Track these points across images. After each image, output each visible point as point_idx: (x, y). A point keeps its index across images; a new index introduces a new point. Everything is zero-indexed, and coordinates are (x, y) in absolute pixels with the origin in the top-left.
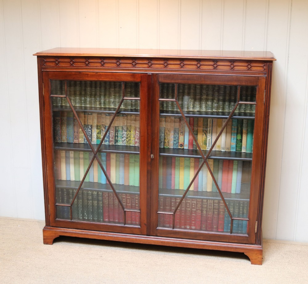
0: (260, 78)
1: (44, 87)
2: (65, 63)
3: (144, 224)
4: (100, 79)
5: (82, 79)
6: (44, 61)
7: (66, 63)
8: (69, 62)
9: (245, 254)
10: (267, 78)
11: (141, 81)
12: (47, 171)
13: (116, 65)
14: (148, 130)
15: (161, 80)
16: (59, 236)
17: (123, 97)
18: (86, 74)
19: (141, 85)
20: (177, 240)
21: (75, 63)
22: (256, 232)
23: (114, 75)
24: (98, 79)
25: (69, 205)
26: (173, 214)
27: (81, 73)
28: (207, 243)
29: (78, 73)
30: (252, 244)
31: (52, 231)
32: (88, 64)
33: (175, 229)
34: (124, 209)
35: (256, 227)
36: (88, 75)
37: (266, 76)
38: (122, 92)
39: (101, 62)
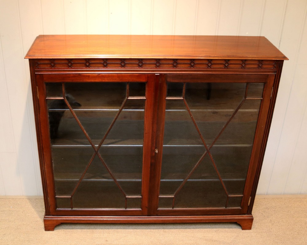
0: (269, 76)
1: (39, 91)
2: (62, 65)
4: (103, 81)
5: (82, 81)
6: (38, 63)
7: (64, 65)
8: (66, 64)
9: (238, 223)
10: (277, 76)
11: (147, 81)
12: (46, 169)
13: (120, 65)
14: (153, 128)
15: (169, 80)
17: (128, 98)
18: (87, 76)
19: (148, 85)
20: (177, 218)
21: (73, 65)
22: (249, 205)
23: (119, 76)
24: (101, 81)
25: (70, 196)
26: (173, 196)
27: (80, 75)
28: (204, 217)
29: (78, 75)
30: (244, 214)
31: (53, 220)
32: (89, 65)
33: (175, 209)
34: (125, 196)
35: (249, 201)
36: (88, 76)
37: (276, 74)
38: (126, 92)
39: (104, 63)
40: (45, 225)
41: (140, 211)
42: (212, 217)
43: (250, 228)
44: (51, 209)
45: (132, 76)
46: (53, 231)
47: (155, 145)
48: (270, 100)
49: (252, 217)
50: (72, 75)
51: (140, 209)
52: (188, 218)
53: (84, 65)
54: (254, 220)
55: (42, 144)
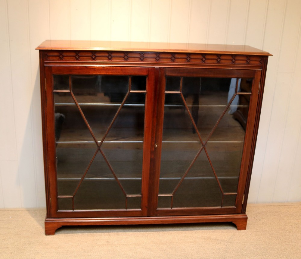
0: (256, 71)
1: (46, 83)
2: (69, 57)
3: (146, 207)
4: (108, 74)
5: (88, 73)
6: (47, 55)
7: (71, 57)
8: (74, 56)
9: (233, 222)
10: (263, 71)
11: (148, 75)
12: (49, 166)
13: (124, 59)
14: (153, 121)
15: (168, 74)
16: (61, 226)
17: (130, 91)
18: (92, 68)
19: (148, 79)
20: (175, 218)
21: (81, 57)
22: (243, 203)
23: (122, 69)
24: (105, 74)
25: (71, 196)
26: (172, 195)
27: (87, 68)
28: (201, 217)
29: (84, 67)
30: (239, 214)
31: (55, 223)
32: (95, 58)
33: (173, 209)
34: (126, 195)
35: (243, 199)
36: (94, 69)
37: (262, 69)
38: (129, 86)
39: (109, 56)
40: (46, 228)
41: (140, 211)
42: (209, 217)
43: (244, 228)
44: (53, 211)
45: (134, 69)
46: (54, 235)
47: (154, 139)
48: (258, 94)
49: (246, 216)
50: (79, 67)
51: (140, 210)
52: (186, 218)
53: (90, 58)
54: (248, 219)
55: (46, 139)
